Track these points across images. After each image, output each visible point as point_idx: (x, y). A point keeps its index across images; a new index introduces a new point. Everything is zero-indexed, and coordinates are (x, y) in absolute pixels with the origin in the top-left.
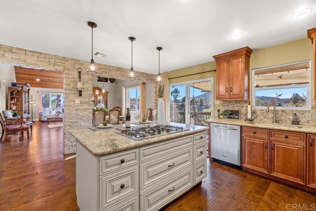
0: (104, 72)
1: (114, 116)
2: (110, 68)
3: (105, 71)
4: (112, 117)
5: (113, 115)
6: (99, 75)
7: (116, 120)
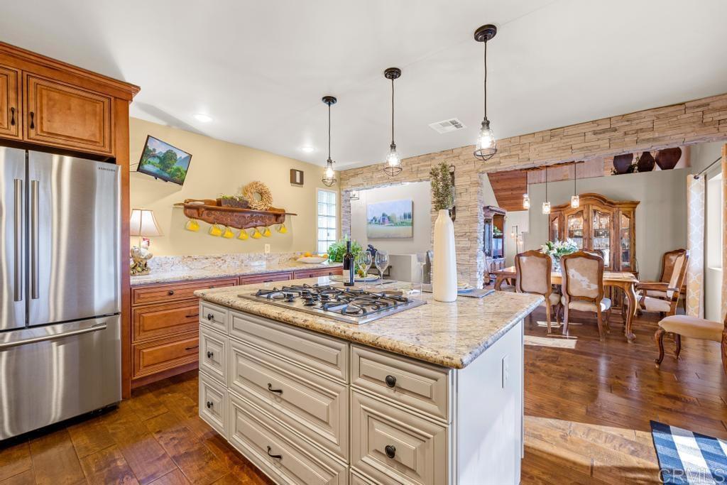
0: (505, 157)
1: (582, 275)
2: (523, 141)
3: (506, 154)
4: (573, 276)
5: (577, 270)
6: (494, 168)
7: (589, 286)
